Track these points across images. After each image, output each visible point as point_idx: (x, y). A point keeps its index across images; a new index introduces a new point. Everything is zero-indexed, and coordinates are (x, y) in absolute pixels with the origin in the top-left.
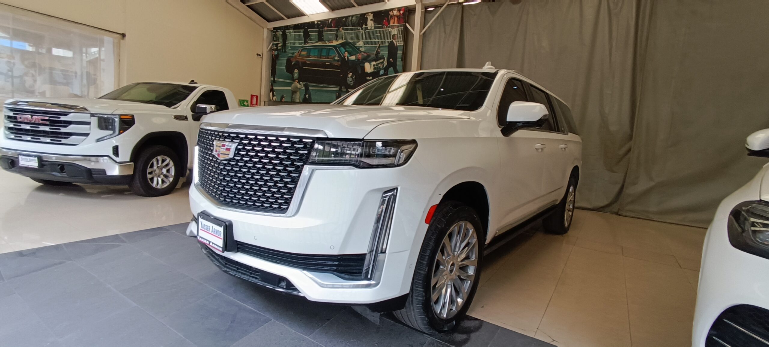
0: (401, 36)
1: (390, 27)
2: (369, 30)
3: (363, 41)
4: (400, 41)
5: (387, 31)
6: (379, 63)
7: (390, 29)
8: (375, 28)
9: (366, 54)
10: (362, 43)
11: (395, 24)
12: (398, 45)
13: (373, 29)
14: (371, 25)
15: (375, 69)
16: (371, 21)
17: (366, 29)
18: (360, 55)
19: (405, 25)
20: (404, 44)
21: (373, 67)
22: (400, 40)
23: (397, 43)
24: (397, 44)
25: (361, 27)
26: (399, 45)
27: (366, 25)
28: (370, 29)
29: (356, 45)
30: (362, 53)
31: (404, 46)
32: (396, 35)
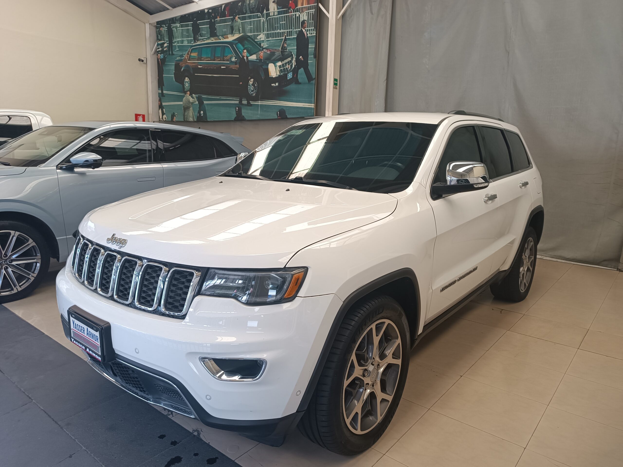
0: (312, 22)
2: (271, 16)
3: (265, 32)
4: (312, 29)
5: (294, 17)
6: (286, 63)
7: (298, 14)
8: (279, 13)
9: (270, 51)
10: (264, 36)
11: (304, 6)
12: (309, 35)
13: (277, 15)
14: (274, 10)
15: (281, 71)
16: (274, 4)
17: (268, 15)
18: (261, 54)
20: (316, 34)
21: (278, 69)
23: (308, 33)
24: (307, 34)
25: (262, 12)
27: (268, 10)
29: (256, 39)
30: (264, 50)
31: (316, 36)
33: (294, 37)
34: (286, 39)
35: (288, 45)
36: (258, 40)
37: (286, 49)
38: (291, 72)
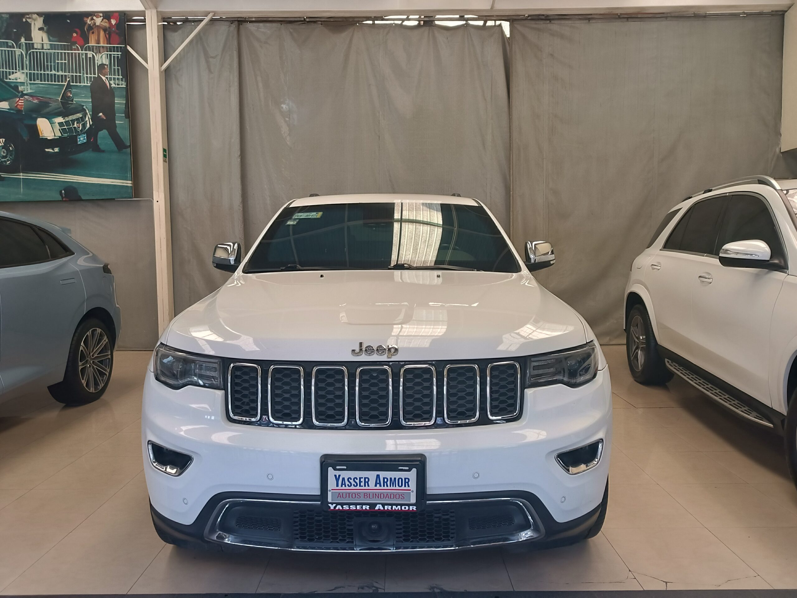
0: (118, 69)
1: (89, 49)
2: (36, 49)
3: (25, 71)
4: (118, 79)
5: (84, 57)
6: (73, 121)
7: (90, 54)
8: (52, 47)
9: (37, 99)
10: (24, 76)
11: (101, 45)
12: (113, 85)
13: (49, 49)
14: (42, 41)
15: (63, 131)
16: (41, 32)
17: (30, 46)
18: (21, 102)
19: (126, 47)
20: (127, 85)
21: (57, 127)
22: (117, 77)
23: (112, 82)
24: (110, 84)
25: (17, 40)
26: (117, 86)
27: (29, 37)
28: (39, 46)
29: (6, 79)
30: (26, 97)
31: (127, 88)
32: (106, 66)
33: (86, 84)
34: (69, 86)
35: (76, 95)
36: (11, 81)
37: (72, 101)
38: (84, 133)
